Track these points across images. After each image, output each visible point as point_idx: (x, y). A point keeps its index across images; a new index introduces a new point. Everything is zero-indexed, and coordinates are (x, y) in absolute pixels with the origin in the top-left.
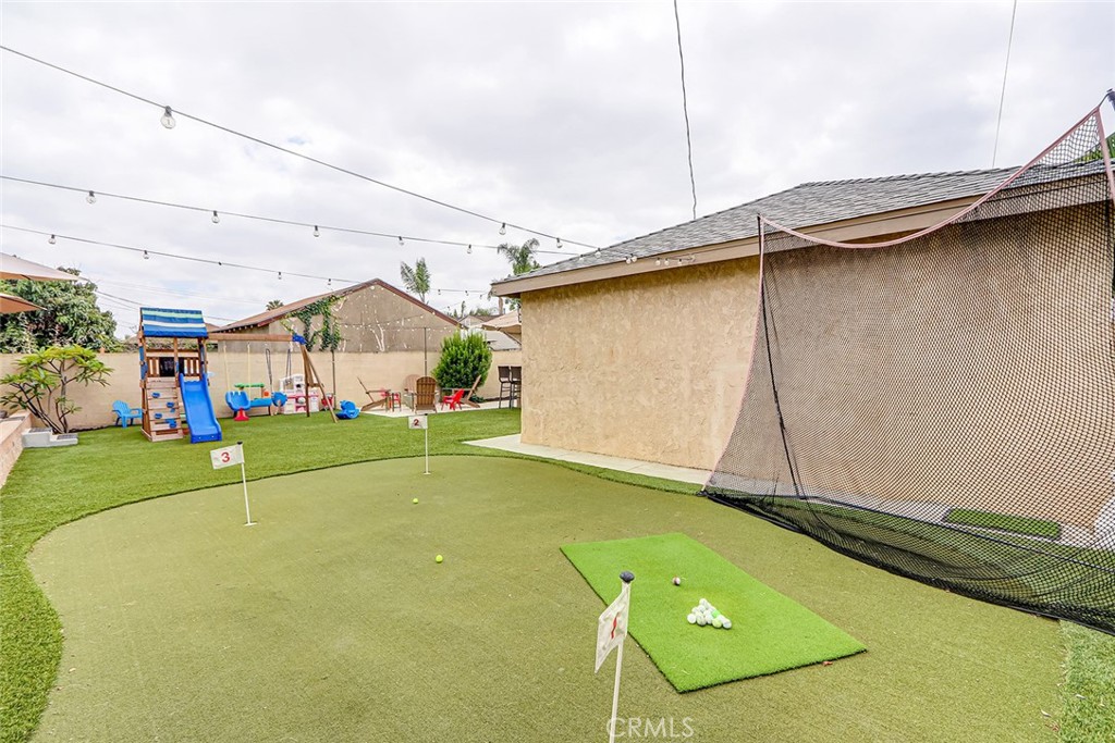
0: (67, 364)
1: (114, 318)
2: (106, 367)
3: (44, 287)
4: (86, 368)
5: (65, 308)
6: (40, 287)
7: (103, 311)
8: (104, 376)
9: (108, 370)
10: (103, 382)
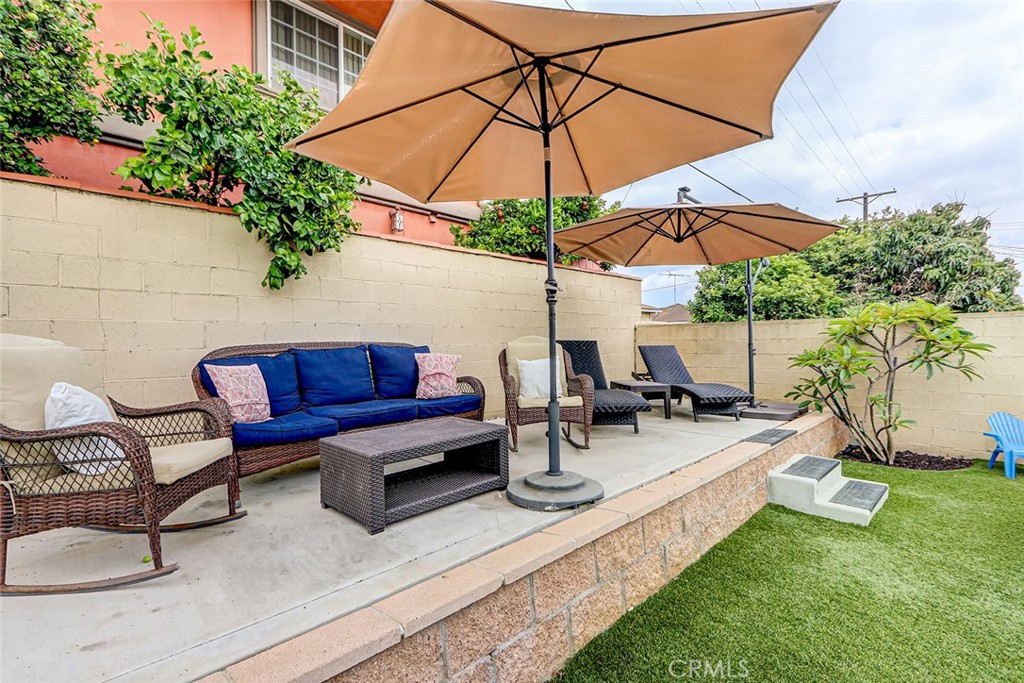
0: (901, 335)
1: (1016, 267)
2: (975, 342)
3: (911, 234)
4: (931, 343)
5: (935, 258)
6: (906, 234)
7: (999, 259)
8: (969, 359)
9: (981, 347)
10: (967, 371)
